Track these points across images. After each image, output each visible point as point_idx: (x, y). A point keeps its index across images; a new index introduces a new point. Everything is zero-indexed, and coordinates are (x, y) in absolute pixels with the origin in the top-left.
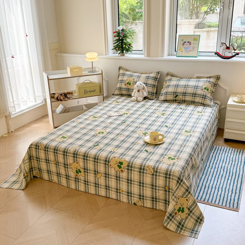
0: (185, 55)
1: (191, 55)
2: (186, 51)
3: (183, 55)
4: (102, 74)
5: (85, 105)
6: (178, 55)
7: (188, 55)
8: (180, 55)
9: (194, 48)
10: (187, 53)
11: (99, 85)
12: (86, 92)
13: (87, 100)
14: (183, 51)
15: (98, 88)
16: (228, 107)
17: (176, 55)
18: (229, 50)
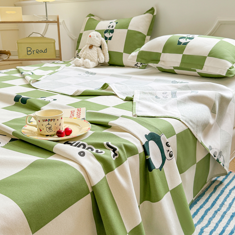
4: (57, 22)
11: (54, 42)
12: (29, 51)
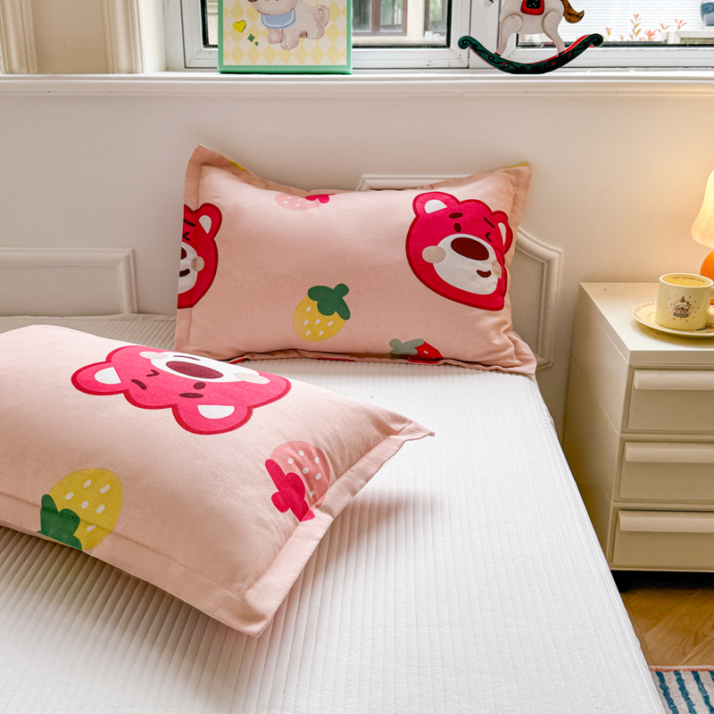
0: (278, 62)
1: (309, 62)
2: (275, 37)
3: (262, 62)
6: (229, 62)
7: (293, 61)
8: (245, 62)
9: (321, 18)
10: (285, 48)
14: (262, 39)
16: (633, 369)
17: (215, 63)
18: (538, 18)
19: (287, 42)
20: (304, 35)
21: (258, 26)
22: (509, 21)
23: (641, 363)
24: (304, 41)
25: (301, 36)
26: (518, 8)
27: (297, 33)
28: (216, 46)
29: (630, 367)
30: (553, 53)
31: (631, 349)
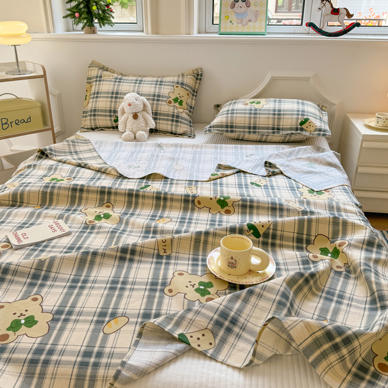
0: (240, 31)
1: (251, 31)
2: (239, 22)
3: (234, 31)
4: (44, 76)
5: (8, 158)
6: (222, 30)
7: (246, 30)
8: (228, 31)
9: (257, 15)
10: (243, 25)
11: (39, 105)
12: (5, 124)
13: (11, 145)
14: (235, 22)
15: (38, 112)
16: (363, 141)
17: (218, 31)
18: (337, 16)
19: (244, 23)
20: (250, 21)
21: (233, 17)
22: (326, 17)
23: (366, 138)
24: (250, 23)
25: (249, 21)
26: (330, 13)
27: (247, 20)
28: (218, 24)
29: (362, 140)
30: (341, 28)
31: (363, 134)
